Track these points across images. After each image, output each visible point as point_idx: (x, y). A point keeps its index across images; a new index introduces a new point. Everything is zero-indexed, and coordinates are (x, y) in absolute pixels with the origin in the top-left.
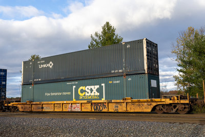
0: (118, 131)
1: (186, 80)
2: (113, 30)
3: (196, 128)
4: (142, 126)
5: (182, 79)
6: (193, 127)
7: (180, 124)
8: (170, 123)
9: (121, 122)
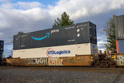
0: (71, 78)
1: (112, 47)
2: (68, 17)
3: (118, 76)
4: (86, 75)
5: (110, 46)
6: (116, 76)
7: (109, 73)
8: (103, 73)
9: (73, 72)
